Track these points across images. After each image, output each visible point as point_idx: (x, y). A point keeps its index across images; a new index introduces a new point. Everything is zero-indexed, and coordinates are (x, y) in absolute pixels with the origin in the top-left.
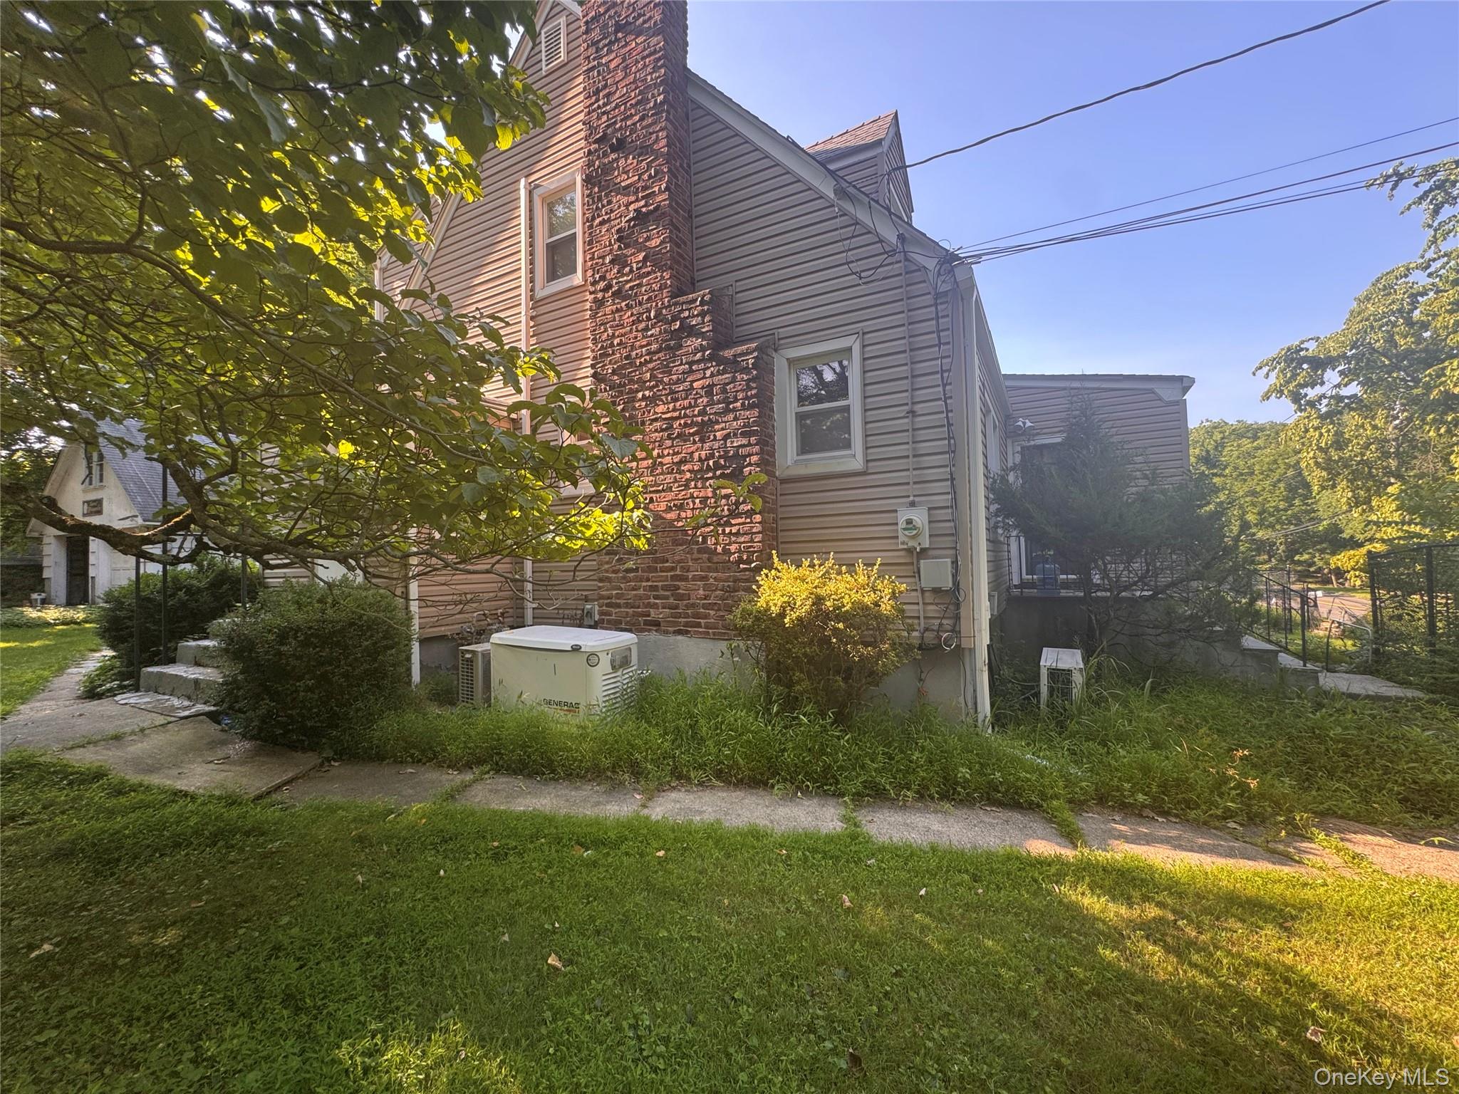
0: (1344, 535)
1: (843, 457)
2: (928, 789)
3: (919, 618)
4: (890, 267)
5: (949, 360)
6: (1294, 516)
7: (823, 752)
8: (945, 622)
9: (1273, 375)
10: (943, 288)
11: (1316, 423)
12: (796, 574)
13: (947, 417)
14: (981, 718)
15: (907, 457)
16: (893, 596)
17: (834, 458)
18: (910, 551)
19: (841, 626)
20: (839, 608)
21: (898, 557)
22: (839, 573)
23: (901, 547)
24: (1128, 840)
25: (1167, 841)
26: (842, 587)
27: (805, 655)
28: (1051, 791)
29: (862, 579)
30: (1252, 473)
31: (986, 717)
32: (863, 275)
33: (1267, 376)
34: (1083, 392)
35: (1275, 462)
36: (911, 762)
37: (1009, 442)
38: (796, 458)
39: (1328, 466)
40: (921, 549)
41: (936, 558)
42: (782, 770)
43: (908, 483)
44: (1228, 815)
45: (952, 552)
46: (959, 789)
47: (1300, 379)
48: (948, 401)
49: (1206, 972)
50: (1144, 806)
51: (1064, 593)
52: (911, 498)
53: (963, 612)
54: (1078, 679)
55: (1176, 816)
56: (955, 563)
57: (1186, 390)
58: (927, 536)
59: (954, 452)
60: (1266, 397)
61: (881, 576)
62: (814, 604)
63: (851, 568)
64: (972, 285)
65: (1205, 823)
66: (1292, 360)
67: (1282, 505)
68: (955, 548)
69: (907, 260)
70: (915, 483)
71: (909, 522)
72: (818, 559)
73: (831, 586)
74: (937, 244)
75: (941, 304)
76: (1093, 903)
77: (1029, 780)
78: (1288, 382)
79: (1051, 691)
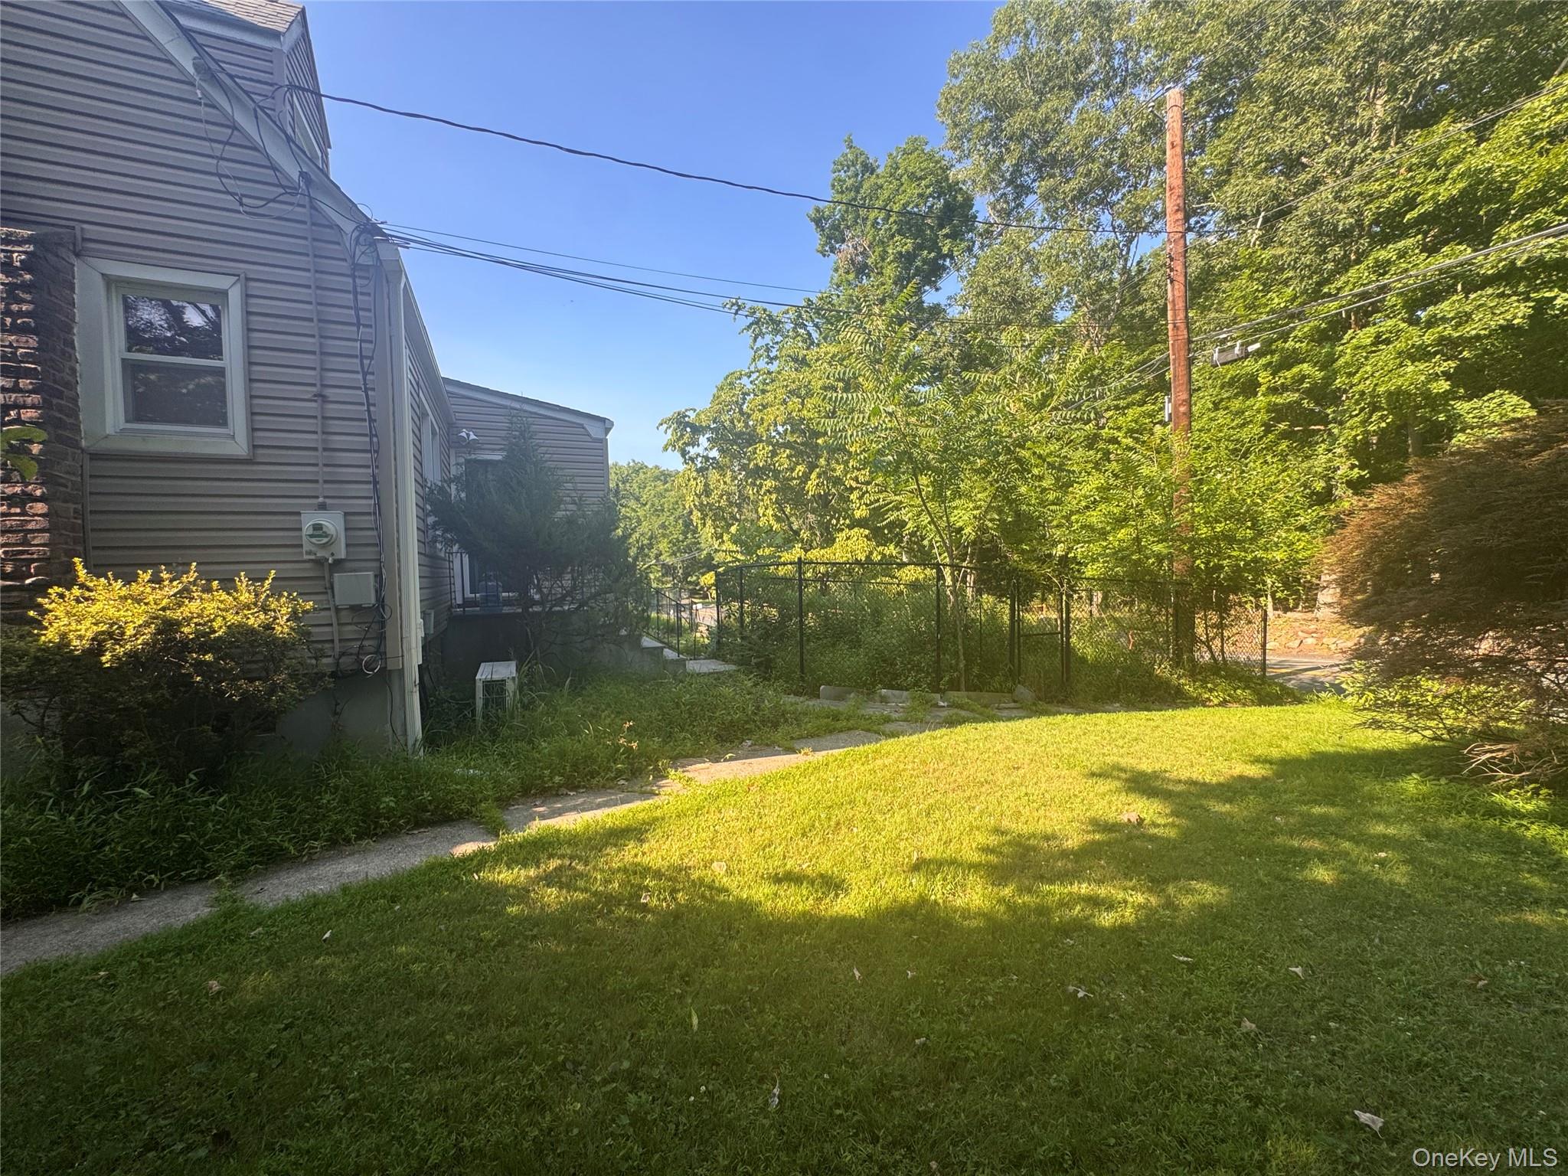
0: (714, 562)
1: (214, 435)
2: (344, 832)
3: (332, 641)
4: (290, 208)
5: (371, 346)
6: (687, 546)
7: (179, 828)
8: (366, 643)
9: (670, 431)
10: (364, 260)
11: (694, 474)
12: (124, 592)
13: (369, 411)
14: (410, 743)
15: (315, 449)
16: (294, 616)
17: (197, 434)
18: (319, 563)
19: (209, 657)
20: (205, 634)
21: (304, 570)
22: (208, 589)
23: (306, 557)
24: (543, 817)
25: (574, 809)
26: (210, 607)
27: (144, 704)
28: (480, 796)
29: (245, 597)
30: (663, 510)
31: (416, 741)
32: (245, 200)
33: (666, 432)
34: (522, 414)
35: (677, 503)
36: (319, 807)
37: (452, 452)
38: (122, 424)
39: (701, 508)
40: (335, 560)
41: (355, 571)
42: (98, 873)
43: (316, 481)
44: (620, 774)
45: (375, 564)
46: (382, 821)
47: (686, 439)
48: (370, 393)
49: (585, 890)
50: (560, 786)
51: (506, 610)
52: (321, 500)
53: (389, 630)
54: (511, 687)
55: (584, 787)
56: (379, 576)
57: (607, 430)
58: (343, 546)
59: (376, 452)
60: (665, 449)
61: (276, 592)
62: (159, 632)
63: (228, 585)
64: (399, 270)
65: (603, 787)
66: (681, 423)
67: (681, 537)
68: (379, 560)
69: (313, 207)
70: (326, 482)
71: (317, 527)
72: (169, 572)
73: (193, 607)
74: (356, 206)
75: (360, 277)
76: (505, 876)
77: (458, 790)
78: (678, 440)
79: (486, 705)
